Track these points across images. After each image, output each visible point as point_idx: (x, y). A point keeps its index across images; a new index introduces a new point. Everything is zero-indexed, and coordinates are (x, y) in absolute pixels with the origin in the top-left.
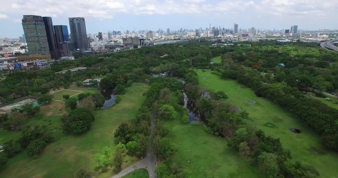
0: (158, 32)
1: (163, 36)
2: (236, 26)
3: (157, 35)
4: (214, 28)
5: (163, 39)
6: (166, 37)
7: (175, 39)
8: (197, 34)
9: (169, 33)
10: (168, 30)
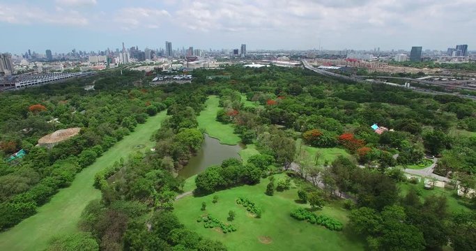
0: (25, 56)
1: (40, 65)
2: (169, 45)
3: (24, 62)
4: (133, 48)
5: (40, 70)
6: (46, 66)
7: (69, 71)
8: (110, 60)
9: (50, 58)
10: (48, 52)
